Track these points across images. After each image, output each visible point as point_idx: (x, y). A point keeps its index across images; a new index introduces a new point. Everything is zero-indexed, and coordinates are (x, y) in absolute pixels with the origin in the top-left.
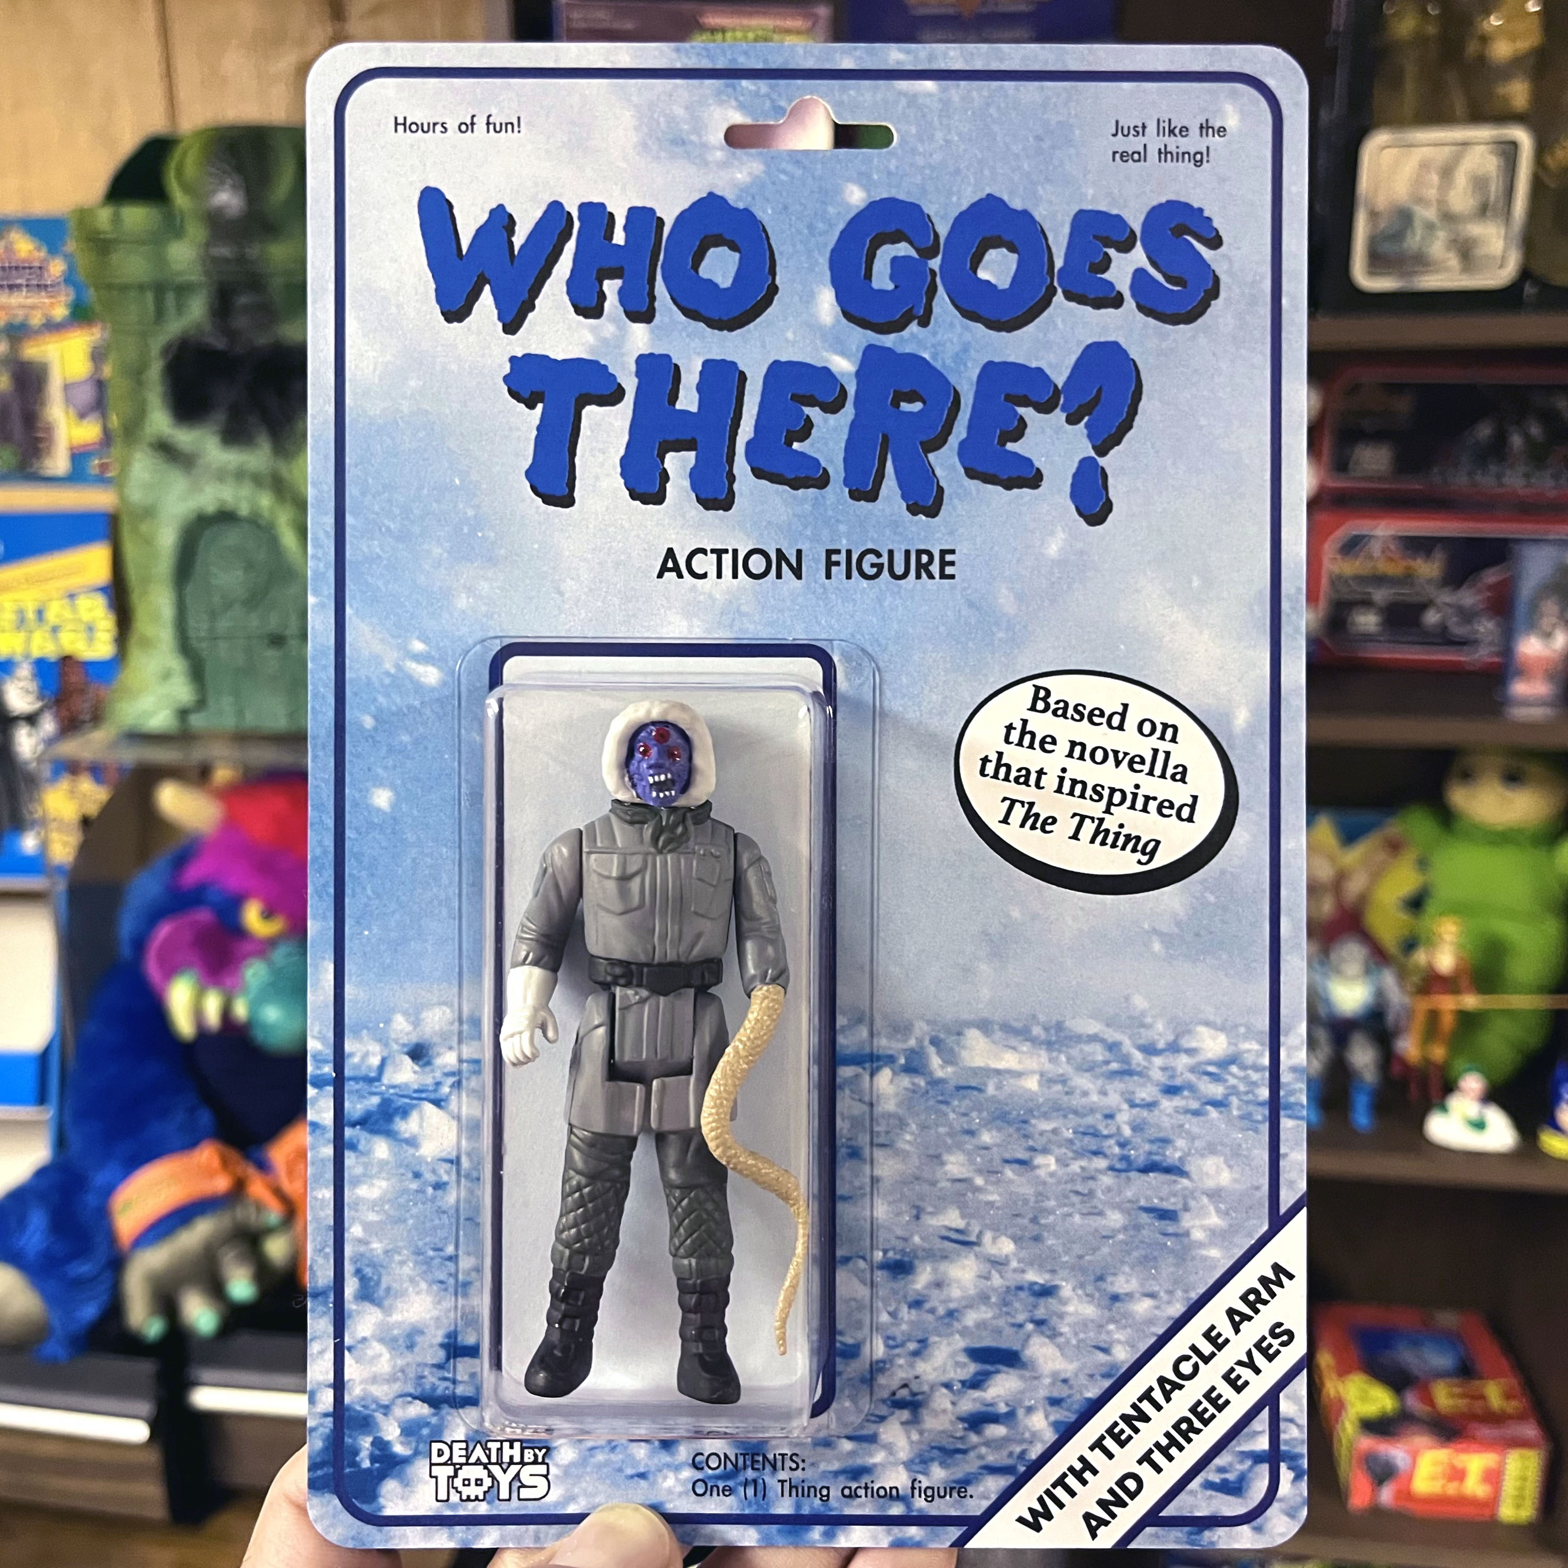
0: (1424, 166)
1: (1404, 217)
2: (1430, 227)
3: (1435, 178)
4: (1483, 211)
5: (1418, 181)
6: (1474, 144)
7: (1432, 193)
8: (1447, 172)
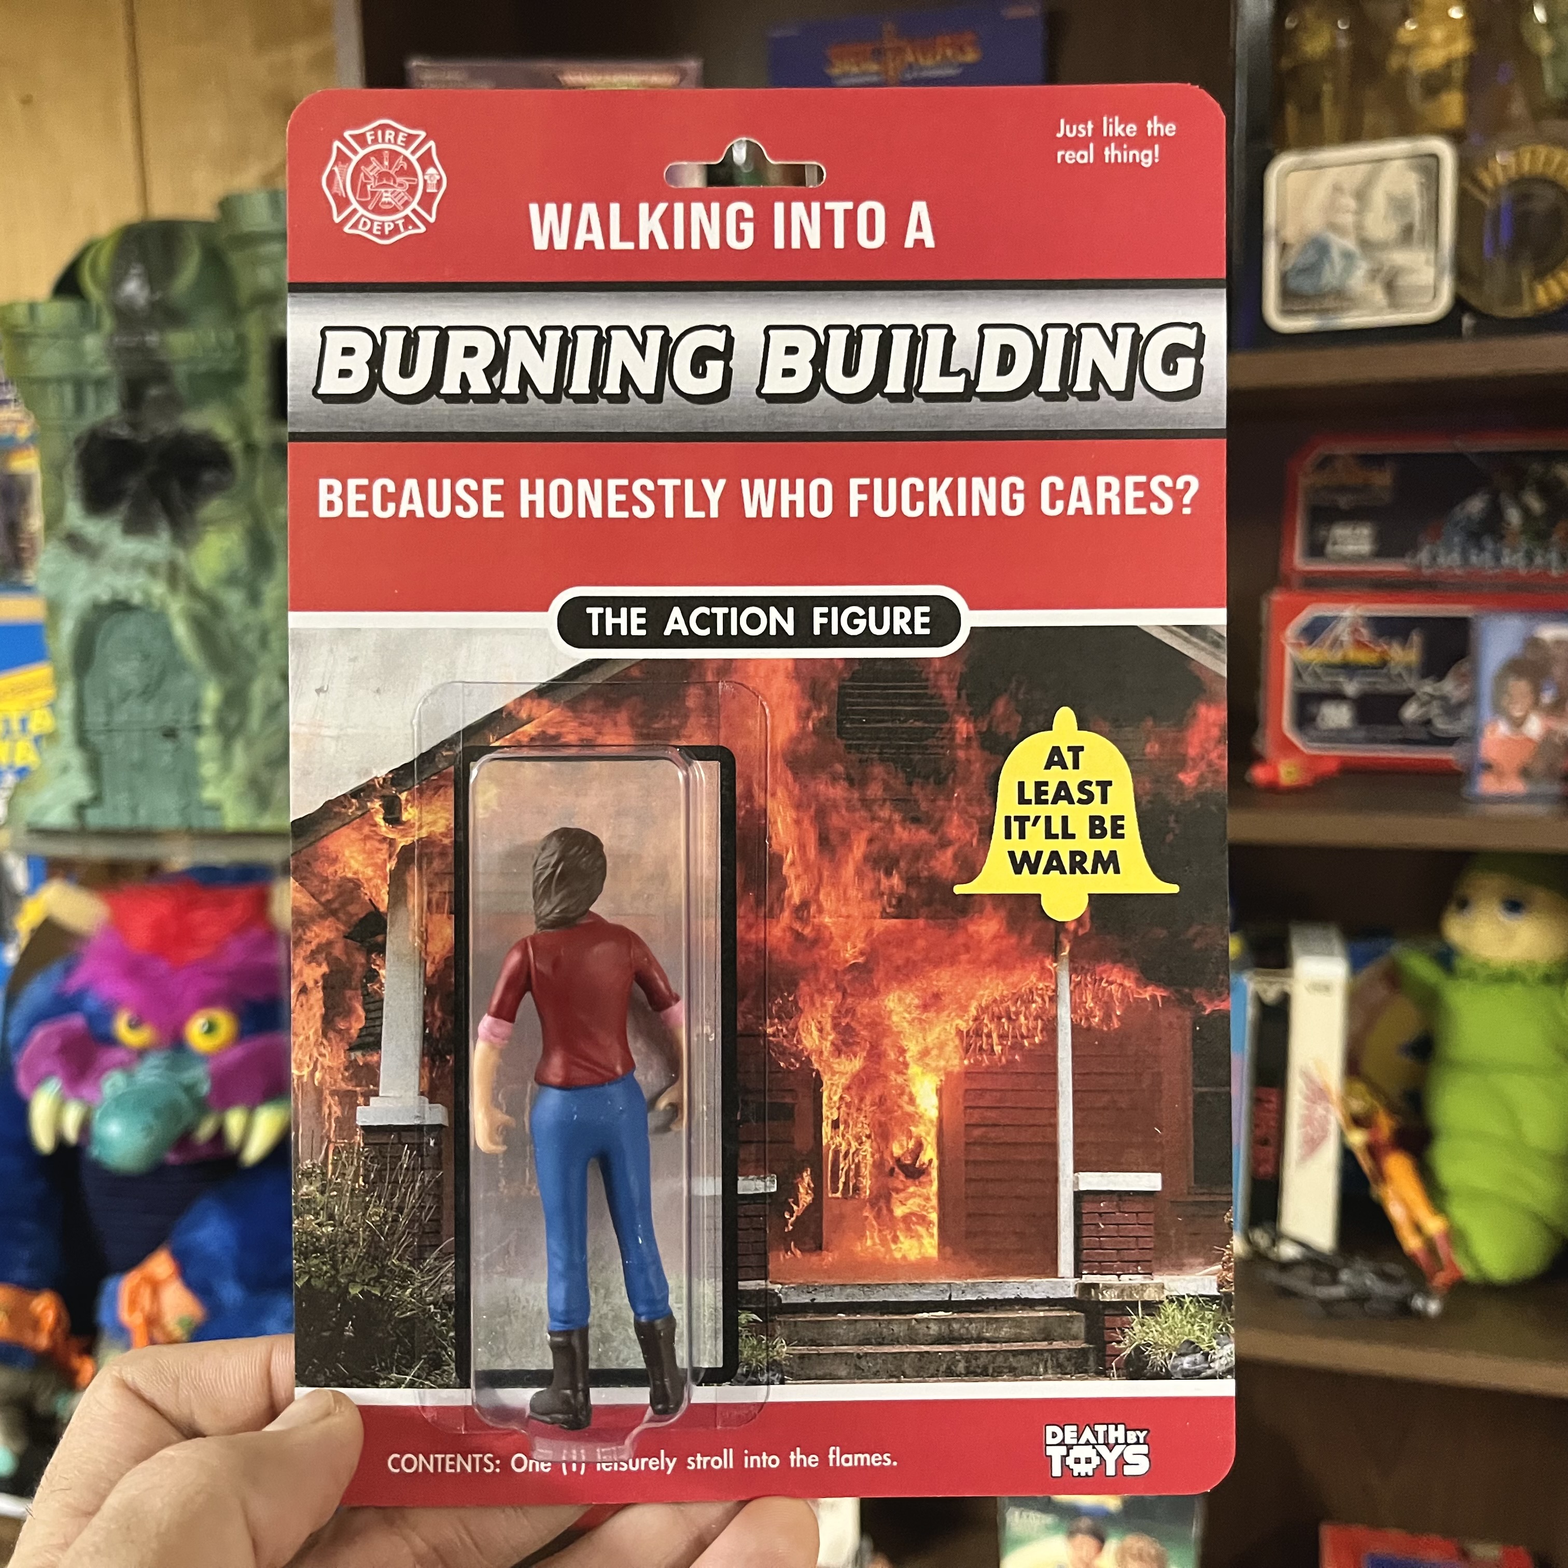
0: (1337, 189)
1: (1321, 248)
2: (1348, 256)
3: (1350, 203)
4: (1407, 235)
5: (1332, 206)
6: (1391, 159)
7: (1348, 219)
8: (1362, 195)
